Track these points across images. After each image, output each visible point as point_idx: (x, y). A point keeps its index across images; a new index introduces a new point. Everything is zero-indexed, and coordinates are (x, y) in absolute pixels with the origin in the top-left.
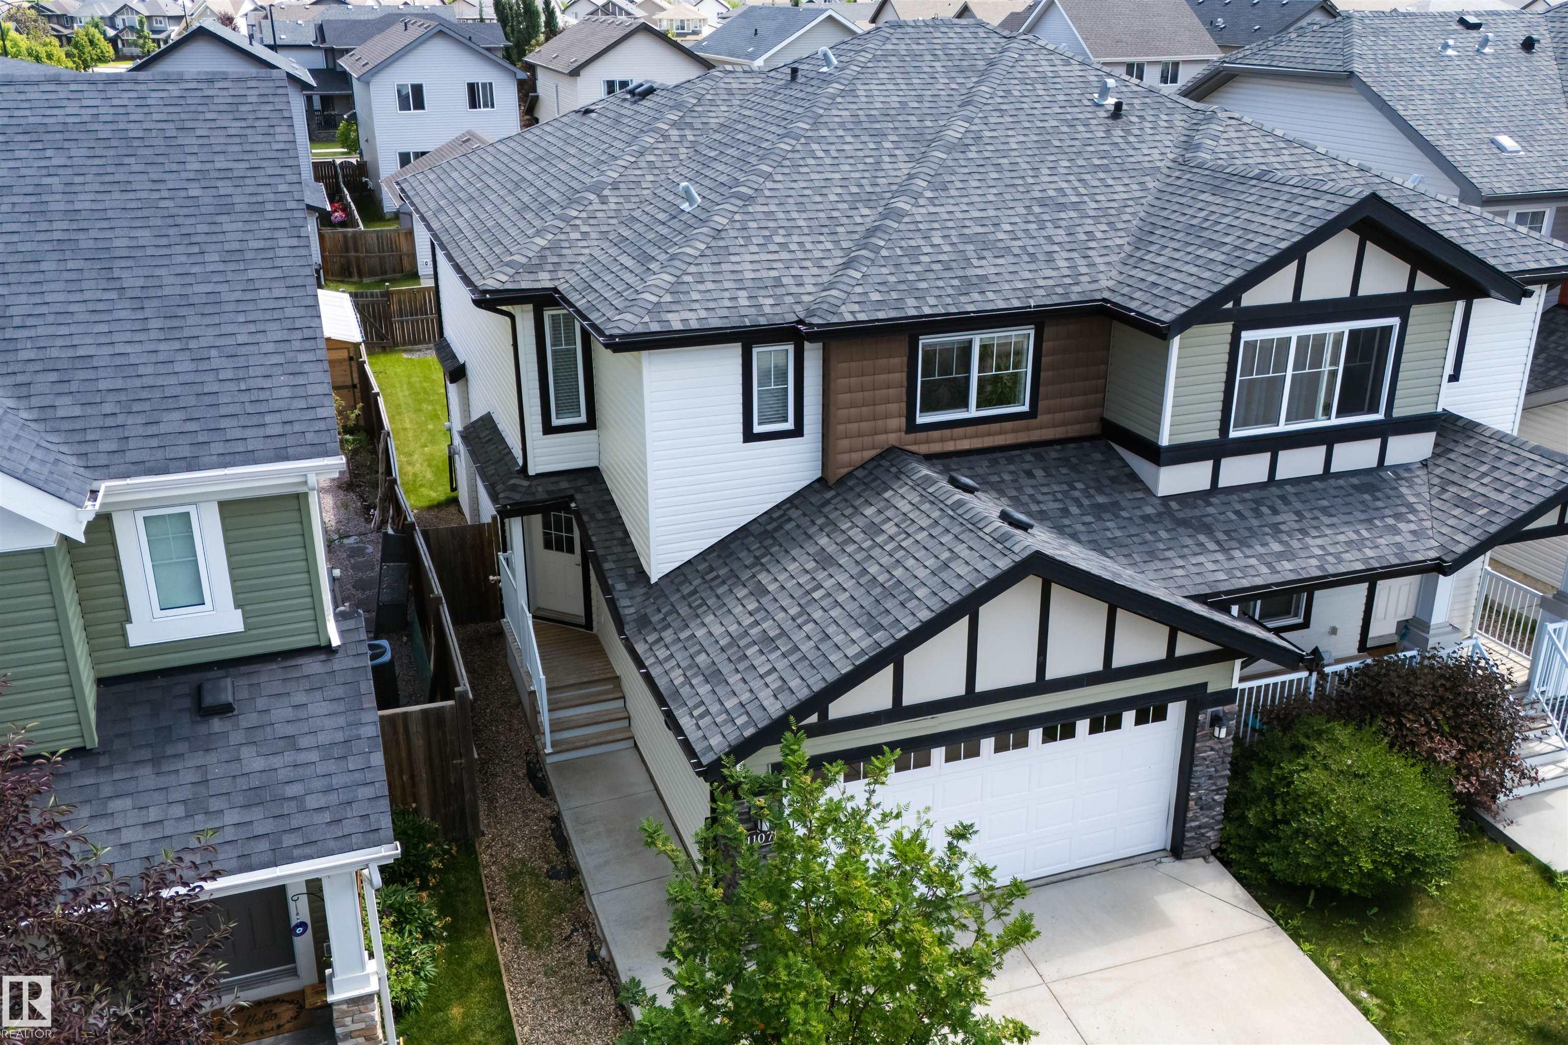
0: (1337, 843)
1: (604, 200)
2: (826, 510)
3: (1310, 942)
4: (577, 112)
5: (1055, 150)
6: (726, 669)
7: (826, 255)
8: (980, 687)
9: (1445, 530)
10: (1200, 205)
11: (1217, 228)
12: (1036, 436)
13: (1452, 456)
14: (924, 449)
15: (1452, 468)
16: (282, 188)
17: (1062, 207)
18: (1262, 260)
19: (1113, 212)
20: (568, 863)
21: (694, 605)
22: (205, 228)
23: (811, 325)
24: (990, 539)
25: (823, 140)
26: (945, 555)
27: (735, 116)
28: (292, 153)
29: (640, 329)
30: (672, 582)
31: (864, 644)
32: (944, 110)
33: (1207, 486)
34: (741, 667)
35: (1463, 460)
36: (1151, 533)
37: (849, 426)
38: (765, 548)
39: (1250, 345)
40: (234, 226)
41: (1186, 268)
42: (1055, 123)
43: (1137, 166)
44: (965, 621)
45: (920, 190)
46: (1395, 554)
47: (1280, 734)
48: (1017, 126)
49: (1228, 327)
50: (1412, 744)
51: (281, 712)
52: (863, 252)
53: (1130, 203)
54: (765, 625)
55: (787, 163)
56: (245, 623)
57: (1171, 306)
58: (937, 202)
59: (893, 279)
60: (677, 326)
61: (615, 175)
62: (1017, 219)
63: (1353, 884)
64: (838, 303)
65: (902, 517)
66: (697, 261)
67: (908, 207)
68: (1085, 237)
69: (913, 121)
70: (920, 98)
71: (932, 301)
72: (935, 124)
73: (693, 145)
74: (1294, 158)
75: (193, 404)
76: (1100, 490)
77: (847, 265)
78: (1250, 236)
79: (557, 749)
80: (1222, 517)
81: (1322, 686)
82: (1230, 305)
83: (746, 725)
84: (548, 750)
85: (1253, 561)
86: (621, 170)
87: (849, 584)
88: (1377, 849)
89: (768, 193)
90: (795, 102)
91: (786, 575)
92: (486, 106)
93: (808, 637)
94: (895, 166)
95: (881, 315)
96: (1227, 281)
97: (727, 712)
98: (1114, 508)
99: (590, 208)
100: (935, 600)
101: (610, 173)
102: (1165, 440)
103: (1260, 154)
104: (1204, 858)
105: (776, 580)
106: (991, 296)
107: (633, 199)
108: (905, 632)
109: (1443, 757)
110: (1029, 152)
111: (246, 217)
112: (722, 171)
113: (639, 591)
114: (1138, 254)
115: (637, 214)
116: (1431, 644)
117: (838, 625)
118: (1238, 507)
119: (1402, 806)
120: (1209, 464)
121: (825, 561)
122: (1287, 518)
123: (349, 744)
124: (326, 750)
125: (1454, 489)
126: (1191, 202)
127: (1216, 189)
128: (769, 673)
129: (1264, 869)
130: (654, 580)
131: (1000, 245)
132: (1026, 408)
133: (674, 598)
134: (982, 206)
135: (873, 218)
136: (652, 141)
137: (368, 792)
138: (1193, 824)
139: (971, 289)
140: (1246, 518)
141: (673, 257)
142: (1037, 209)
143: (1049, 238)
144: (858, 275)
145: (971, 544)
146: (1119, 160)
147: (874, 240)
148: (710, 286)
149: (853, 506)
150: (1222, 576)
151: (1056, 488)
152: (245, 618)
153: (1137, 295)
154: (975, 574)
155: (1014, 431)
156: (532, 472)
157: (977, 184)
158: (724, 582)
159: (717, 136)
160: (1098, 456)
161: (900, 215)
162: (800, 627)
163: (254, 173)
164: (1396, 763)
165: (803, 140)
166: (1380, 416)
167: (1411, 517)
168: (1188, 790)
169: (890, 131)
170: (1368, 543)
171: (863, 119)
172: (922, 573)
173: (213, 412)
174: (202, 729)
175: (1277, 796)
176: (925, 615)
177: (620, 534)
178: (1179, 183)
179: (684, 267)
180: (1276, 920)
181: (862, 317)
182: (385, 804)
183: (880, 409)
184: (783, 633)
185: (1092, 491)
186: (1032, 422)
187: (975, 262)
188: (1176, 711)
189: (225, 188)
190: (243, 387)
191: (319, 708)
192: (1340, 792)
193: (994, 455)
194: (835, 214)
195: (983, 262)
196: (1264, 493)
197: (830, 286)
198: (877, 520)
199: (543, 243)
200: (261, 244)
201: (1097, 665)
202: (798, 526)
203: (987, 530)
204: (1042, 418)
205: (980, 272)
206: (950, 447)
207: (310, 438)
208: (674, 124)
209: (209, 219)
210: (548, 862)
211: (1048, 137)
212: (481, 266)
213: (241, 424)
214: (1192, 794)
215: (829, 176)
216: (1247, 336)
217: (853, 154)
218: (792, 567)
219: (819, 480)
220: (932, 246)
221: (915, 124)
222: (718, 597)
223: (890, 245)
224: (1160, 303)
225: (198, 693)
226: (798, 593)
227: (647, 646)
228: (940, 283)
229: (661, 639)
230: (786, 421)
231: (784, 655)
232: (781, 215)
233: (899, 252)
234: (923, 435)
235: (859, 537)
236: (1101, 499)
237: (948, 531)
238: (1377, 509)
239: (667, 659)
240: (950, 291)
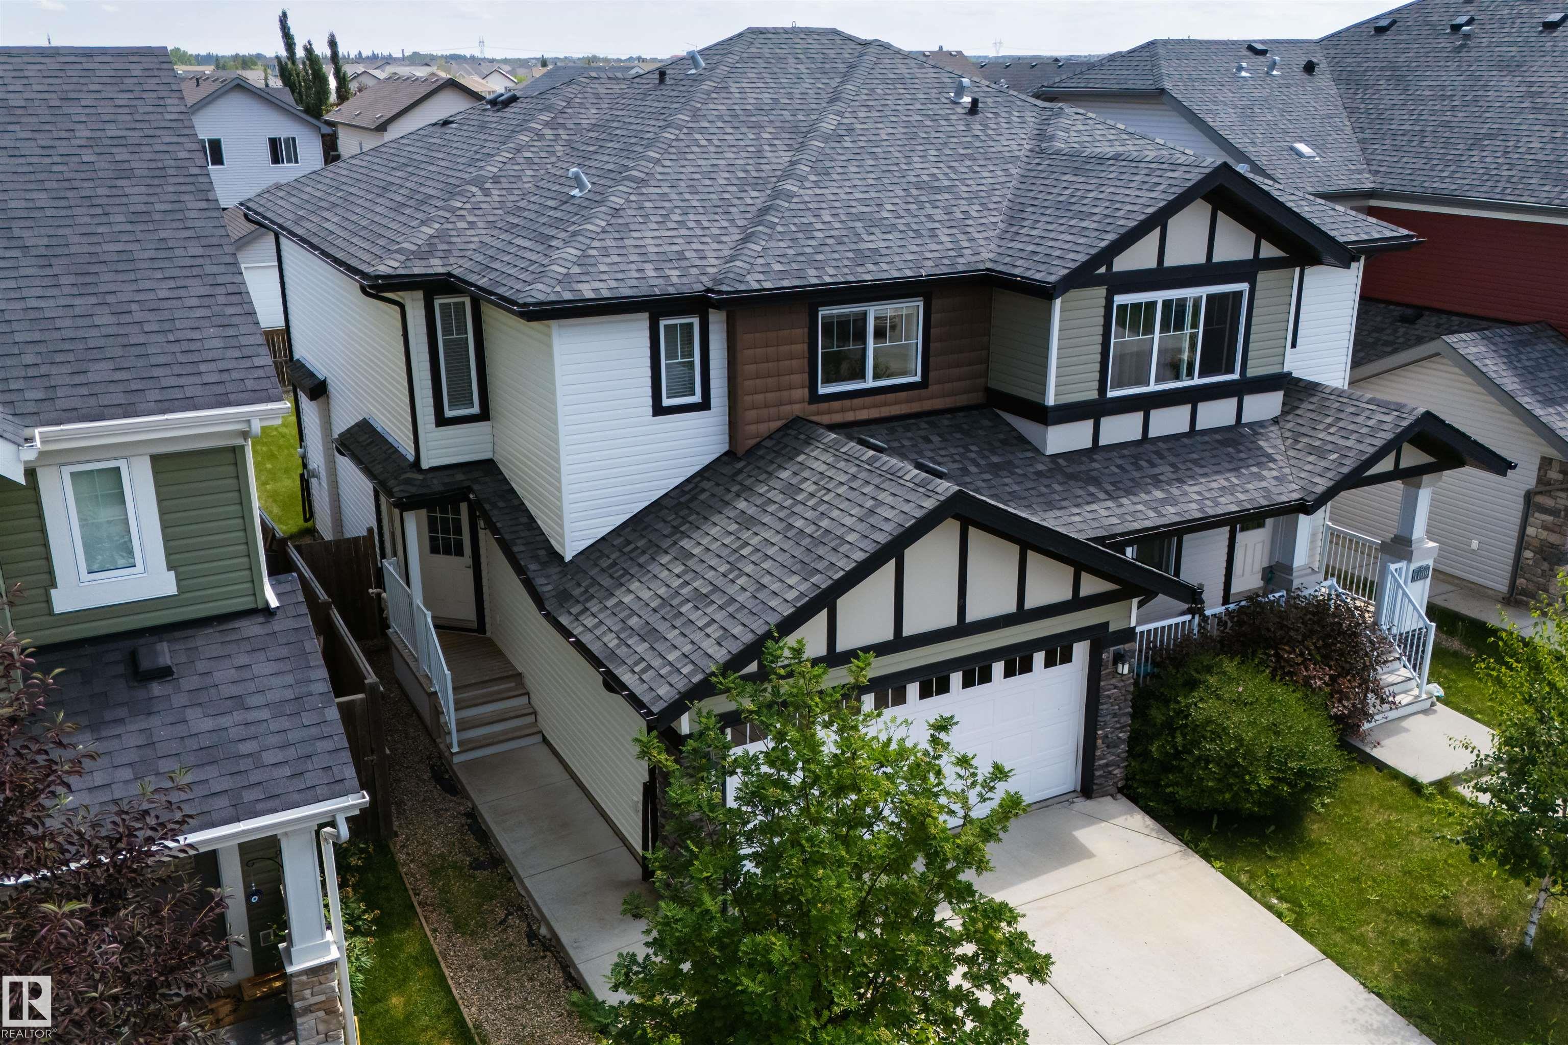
0: (1237, 764)
1: (486, 193)
2: (740, 478)
3: (1220, 861)
4: (434, 125)
5: (922, 141)
6: (662, 627)
7: (723, 232)
8: (907, 631)
9: (1303, 475)
10: (1064, 185)
11: (1085, 202)
12: (927, 405)
13: (1299, 412)
14: (826, 419)
15: (1300, 421)
16: (181, 155)
17: (937, 190)
18: (1133, 224)
19: (983, 194)
20: (491, 854)
21: (616, 575)
22: (107, 192)
23: (720, 292)
24: (911, 485)
25: (703, 131)
26: (869, 504)
27: (608, 117)
28: (187, 123)
29: (553, 298)
30: (588, 558)
31: (803, 587)
32: (814, 106)
33: (1088, 444)
34: (678, 623)
35: (1310, 415)
36: (1045, 486)
37: (757, 397)
38: (683, 518)
39: (1122, 308)
40: (136, 190)
41: (1062, 237)
42: (919, 118)
43: (999, 156)
44: (891, 564)
45: (804, 174)
46: (1264, 497)
47: (1174, 671)
48: (885, 119)
49: (1102, 291)
50: (1290, 674)
51: (224, 674)
52: (760, 228)
53: (998, 186)
54: (695, 584)
55: (673, 150)
56: (178, 585)
57: (1053, 269)
58: (821, 185)
59: (791, 252)
60: (590, 295)
61: (495, 170)
62: (897, 201)
63: (1254, 803)
64: (744, 273)
65: (819, 476)
66: (601, 236)
67: (795, 189)
68: (961, 216)
69: (787, 115)
70: (790, 96)
71: (831, 271)
72: (808, 118)
73: (569, 144)
74: (1137, 148)
75: (120, 354)
76: (993, 452)
77: (746, 240)
78: (1118, 206)
79: (466, 747)
80: (1106, 471)
81: (1204, 628)
82: (1103, 270)
83: (694, 673)
84: (455, 749)
85: (1140, 507)
86: (501, 165)
87: (776, 539)
88: (1273, 768)
89: (659, 177)
90: (669, 100)
91: (709, 538)
92: (289, 161)
93: (744, 589)
94: (776, 154)
95: (785, 283)
96: (1103, 244)
97: (670, 664)
98: (1007, 465)
99: (473, 199)
100: (867, 541)
101: (489, 168)
102: (1051, 401)
103: (1108, 144)
104: (1112, 796)
105: (700, 544)
106: (885, 266)
107: (516, 192)
108: (842, 573)
109: (1319, 683)
110: (899, 143)
111: (149, 181)
112: (607, 161)
113: (554, 570)
114: (1013, 229)
115: (522, 204)
116: (1296, 583)
117: (772, 575)
118: (1119, 462)
119: (1290, 728)
120: (1090, 423)
121: (747, 522)
122: (1165, 470)
123: (300, 701)
124: (279, 708)
125: (1306, 440)
126: (1054, 183)
127: (1076, 171)
128: (708, 625)
129: (1170, 800)
130: (568, 558)
131: (885, 222)
132: (918, 378)
133: (593, 573)
134: (864, 189)
135: (763, 200)
136: (527, 139)
137: (328, 745)
138: (1102, 762)
139: (866, 260)
140: (1127, 471)
141: (574, 234)
142: (914, 192)
143: (929, 216)
144: (759, 248)
145: (893, 491)
146: (981, 150)
147: (769, 218)
148: (616, 259)
149: (767, 472)
150: (1115, 520)
151: (953, 451)
152: (178, 581)
153: (1019, 263)
154: (903, 516)
155: (908, 401)
156: (425, 465)
157: (857, 170)
158: (644, 552)
159: (591, 134)
160: (986, 423)
161: (790, 196)
162: (732, 581)
163: (150, 141)
164: (1278, 690)
165: (685, 131)
166: (1236, 376)
167: (1271, 465)
168: (1096, 730)
169: (766, 124)
170: (1239, 489)
171: (740, 112)
172: (848, 521)
173: (141, 362)
174: (141, 694)
175: (1177, 728)
176: (860, 556)
177: (524, 520)
178: (1040, 168)
179: (588, 242)
180: (1187, 844)
181: (768, 285)
182: (346, 756)
183: (785, 379)
184: (716, 589)
185: (986, 453)
186: (923, 392)
187: (866, 237)
188: (1081, 650)
189: (121, 154)
190: (171, 338)
191: (263, 668)
192: (1235, 719)
193: (892, 424)
194: (726, 196)
195: (872, 238)
196: (1141, 450)
197: (732, 259)
198: (794, 481)
199: (431, 231)
200: (168, 207)
201: (1010, 607)
202: (713, 495)
203: (907, 477)
204: (933, 388)
205: (871, 245)
206: (850, 417)
207: (250, 384)
208: (547, 124)
209: (109, 183)
210: (470, 855)
211: (915, 130)
212: (366, 257)
213: (175, 372)
214: (1100, 732)
215: (715, 162)
216: (1120, 299)
217: (736, 143)
218: (714, 531)
219: (726, 454)
220: (824, 223)
221: (790, 118)
222: (640, 566)
223: (783, 221)
224: (1042, 267)
225: (133, 659)
226: (725, 552)
227: (572, 618)
228: (836, 256)
229: (587, 609)
230: (694, 394)
231: (721, 608)
232: (674, 196)
233: (793, 228)
234: (824, 406)
235: (779, 498)
236: (995, 459)
237: (868, 483)
238: (1241, 460)
239: (596, 626)
240: (846, 262)
